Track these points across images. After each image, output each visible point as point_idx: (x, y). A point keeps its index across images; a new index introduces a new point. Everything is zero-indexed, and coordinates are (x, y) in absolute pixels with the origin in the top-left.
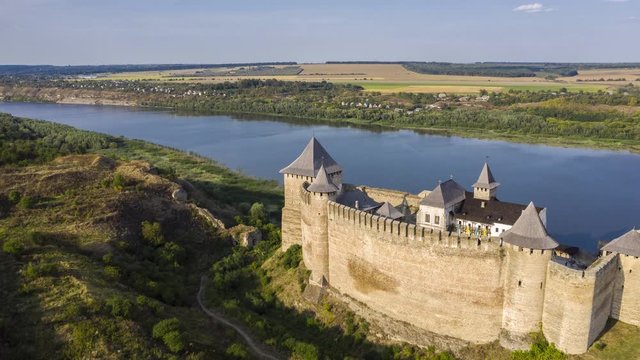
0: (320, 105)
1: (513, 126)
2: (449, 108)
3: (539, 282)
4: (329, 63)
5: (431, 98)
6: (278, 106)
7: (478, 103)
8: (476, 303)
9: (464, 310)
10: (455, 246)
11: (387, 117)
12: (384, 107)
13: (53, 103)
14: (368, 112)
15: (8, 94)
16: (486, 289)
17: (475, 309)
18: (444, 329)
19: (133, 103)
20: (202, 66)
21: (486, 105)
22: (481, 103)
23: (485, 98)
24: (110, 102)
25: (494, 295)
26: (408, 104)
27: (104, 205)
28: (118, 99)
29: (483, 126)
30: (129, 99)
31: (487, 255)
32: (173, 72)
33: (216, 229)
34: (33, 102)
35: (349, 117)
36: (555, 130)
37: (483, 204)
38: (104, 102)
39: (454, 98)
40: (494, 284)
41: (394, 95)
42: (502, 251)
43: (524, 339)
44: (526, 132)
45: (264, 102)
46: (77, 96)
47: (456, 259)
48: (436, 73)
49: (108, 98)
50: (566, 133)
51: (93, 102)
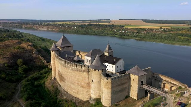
0: (108, 31)
1: (166, 38)
2: (148, 33)
3: (98, 81)
4: (120, 20)
5: (143, 30)
6: (96, 31)
7: (159, 31)
8: (83, 87)
9: (80, 89)
10: (75, 68)
11: (126, 35)
12: (128, 32)
13: (36, 29)
14: (121, 33)
15: (26, 27)
16: (85, 82)
17: (82, 89)
18: (75, 95)
19: (57, 30)
20: (82, 20)
21: (161, 32)
22: (160, 31)
23: (161, 30)
24: (51, 29)
25: (87, 85)
26: (136, 31)
27: (8, 54)
28: (53, 28)
29: (156, 38)
30: (56, 29)
31: (84, 71)
32: (73, 22)
33: (44, 63)
34: (31, 29)
35: (116, 35)
36: (180, 40)
37: (105, 57)
38: (50, 29)
39: (151, 30)
40: (87, 81)
41: (132, 28)
42: (88, 70)
43: (94, 100)
44: (169, 41)
45: (92, 30)
46: (43, 28)
47: (76, 72)
48: (152, 23)
49: (51, 28)
50: (183, 41)
51: (47, 29)
